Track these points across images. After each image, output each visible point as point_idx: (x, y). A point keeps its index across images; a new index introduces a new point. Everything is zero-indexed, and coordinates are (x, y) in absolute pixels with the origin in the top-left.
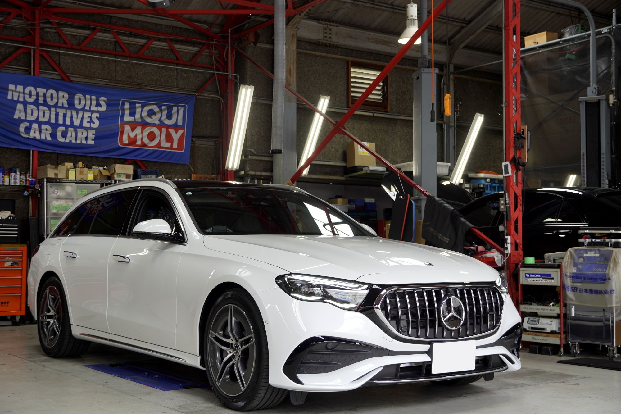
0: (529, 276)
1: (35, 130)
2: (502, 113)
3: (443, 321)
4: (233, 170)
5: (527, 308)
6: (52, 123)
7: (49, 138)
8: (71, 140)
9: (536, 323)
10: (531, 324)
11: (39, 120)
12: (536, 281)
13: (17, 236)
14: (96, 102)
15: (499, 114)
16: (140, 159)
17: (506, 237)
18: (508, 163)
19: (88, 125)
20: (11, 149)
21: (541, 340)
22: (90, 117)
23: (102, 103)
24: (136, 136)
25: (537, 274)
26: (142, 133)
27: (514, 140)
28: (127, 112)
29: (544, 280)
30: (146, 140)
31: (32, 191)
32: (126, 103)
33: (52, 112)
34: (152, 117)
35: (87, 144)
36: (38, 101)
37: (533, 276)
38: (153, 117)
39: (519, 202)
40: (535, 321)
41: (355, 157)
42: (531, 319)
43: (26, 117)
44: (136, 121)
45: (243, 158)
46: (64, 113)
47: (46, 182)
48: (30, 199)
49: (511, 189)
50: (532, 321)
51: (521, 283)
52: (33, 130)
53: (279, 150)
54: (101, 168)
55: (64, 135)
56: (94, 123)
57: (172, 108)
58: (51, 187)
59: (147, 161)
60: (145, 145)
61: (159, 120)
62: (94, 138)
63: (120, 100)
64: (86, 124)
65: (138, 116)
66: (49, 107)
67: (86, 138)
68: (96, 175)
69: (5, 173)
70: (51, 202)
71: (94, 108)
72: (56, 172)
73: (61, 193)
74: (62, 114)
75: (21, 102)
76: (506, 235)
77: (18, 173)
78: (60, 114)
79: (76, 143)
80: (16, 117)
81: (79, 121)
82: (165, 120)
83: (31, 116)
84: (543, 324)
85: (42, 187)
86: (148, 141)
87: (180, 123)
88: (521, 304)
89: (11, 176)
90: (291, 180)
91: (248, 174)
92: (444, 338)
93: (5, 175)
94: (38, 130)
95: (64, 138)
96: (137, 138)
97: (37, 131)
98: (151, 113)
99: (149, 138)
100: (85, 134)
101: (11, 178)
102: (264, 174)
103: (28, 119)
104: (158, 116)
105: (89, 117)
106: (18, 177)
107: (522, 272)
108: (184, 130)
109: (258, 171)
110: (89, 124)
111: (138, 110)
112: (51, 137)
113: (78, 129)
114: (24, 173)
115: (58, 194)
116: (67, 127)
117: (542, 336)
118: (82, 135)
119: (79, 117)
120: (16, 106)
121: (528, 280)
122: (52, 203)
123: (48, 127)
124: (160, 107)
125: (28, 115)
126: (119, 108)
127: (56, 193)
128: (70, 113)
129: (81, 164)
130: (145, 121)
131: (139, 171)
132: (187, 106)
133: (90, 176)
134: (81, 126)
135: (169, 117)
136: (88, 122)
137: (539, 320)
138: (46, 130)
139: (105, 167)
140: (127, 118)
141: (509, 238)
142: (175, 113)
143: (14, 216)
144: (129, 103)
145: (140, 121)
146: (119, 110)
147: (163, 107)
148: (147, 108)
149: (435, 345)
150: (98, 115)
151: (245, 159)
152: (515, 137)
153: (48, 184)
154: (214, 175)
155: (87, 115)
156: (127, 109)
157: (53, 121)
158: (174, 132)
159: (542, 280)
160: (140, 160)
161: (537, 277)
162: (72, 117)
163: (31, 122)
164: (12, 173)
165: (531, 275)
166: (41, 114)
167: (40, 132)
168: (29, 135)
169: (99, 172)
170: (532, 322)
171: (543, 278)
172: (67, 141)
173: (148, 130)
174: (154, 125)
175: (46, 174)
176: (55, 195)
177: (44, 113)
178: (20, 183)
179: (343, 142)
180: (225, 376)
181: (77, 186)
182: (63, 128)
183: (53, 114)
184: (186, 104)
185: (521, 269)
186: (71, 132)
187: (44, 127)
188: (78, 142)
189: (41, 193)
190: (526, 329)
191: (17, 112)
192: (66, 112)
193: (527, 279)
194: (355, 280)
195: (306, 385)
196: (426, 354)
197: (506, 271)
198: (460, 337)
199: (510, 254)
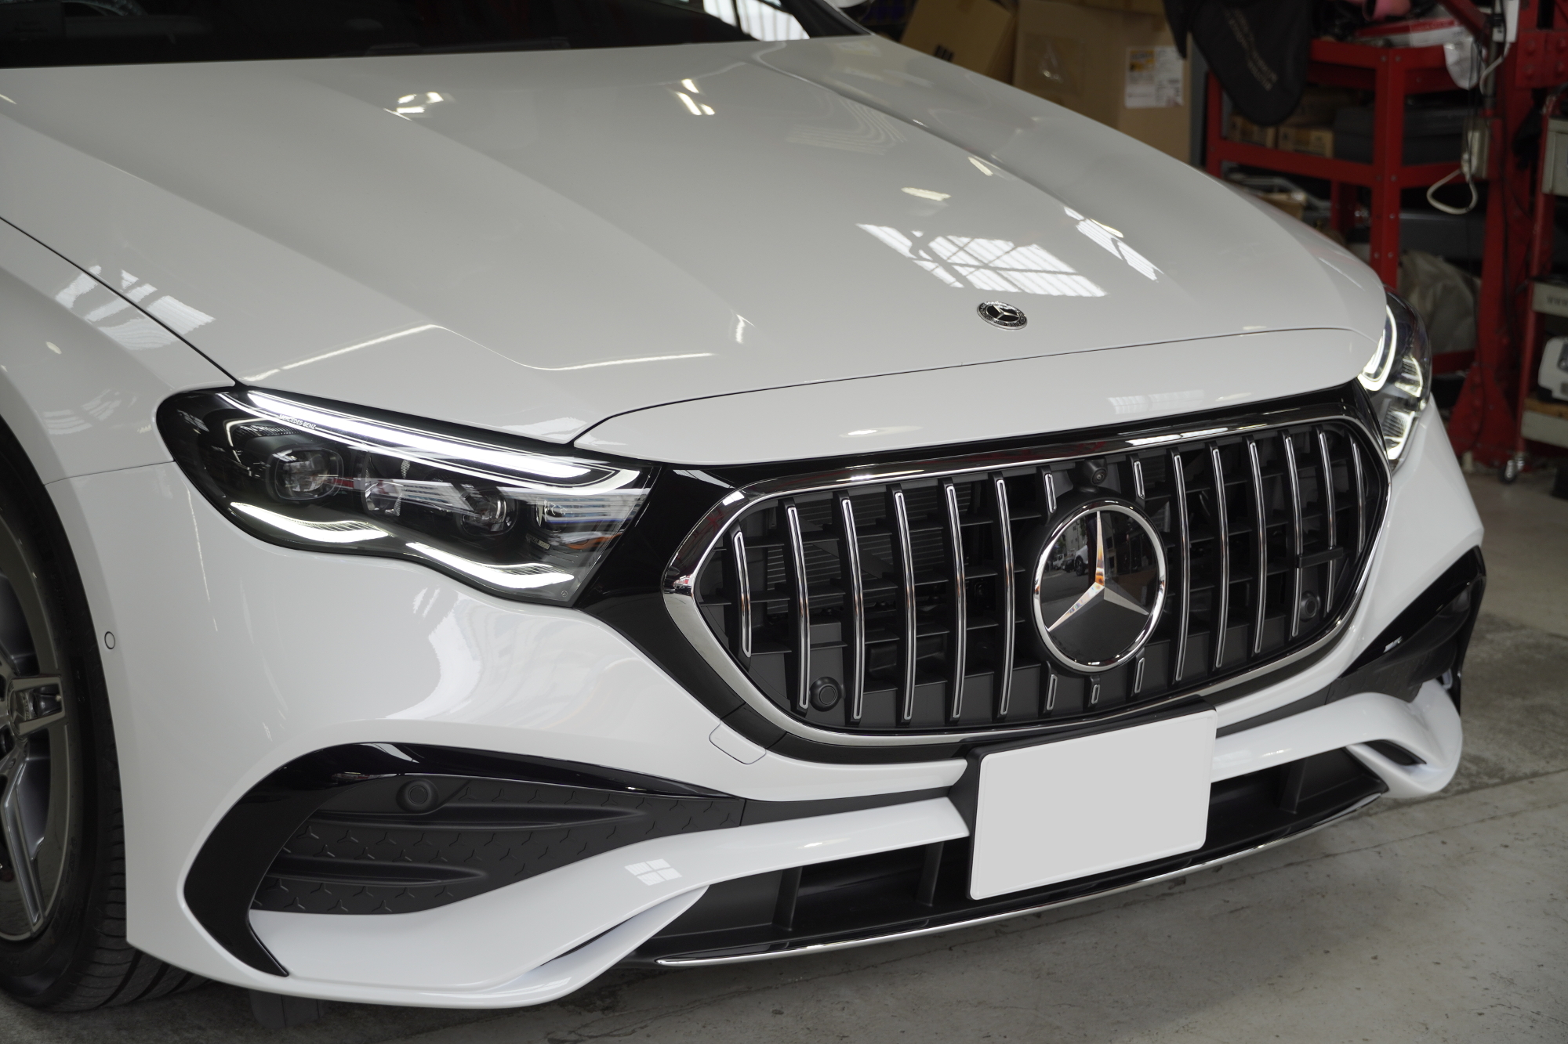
3: (1044, 630)
5: (1565, 303)
51: (1546, 188)
88: (1543, 280)
92: (1044, 717)
107: (1561, 135)
149: (993, 764)
190: (1548, 391)
194: (572, 442)
195: (296, 978)
196: (945, 803)
197: (1488, 123)
198: (1131, 700)
199: (1514, 45)
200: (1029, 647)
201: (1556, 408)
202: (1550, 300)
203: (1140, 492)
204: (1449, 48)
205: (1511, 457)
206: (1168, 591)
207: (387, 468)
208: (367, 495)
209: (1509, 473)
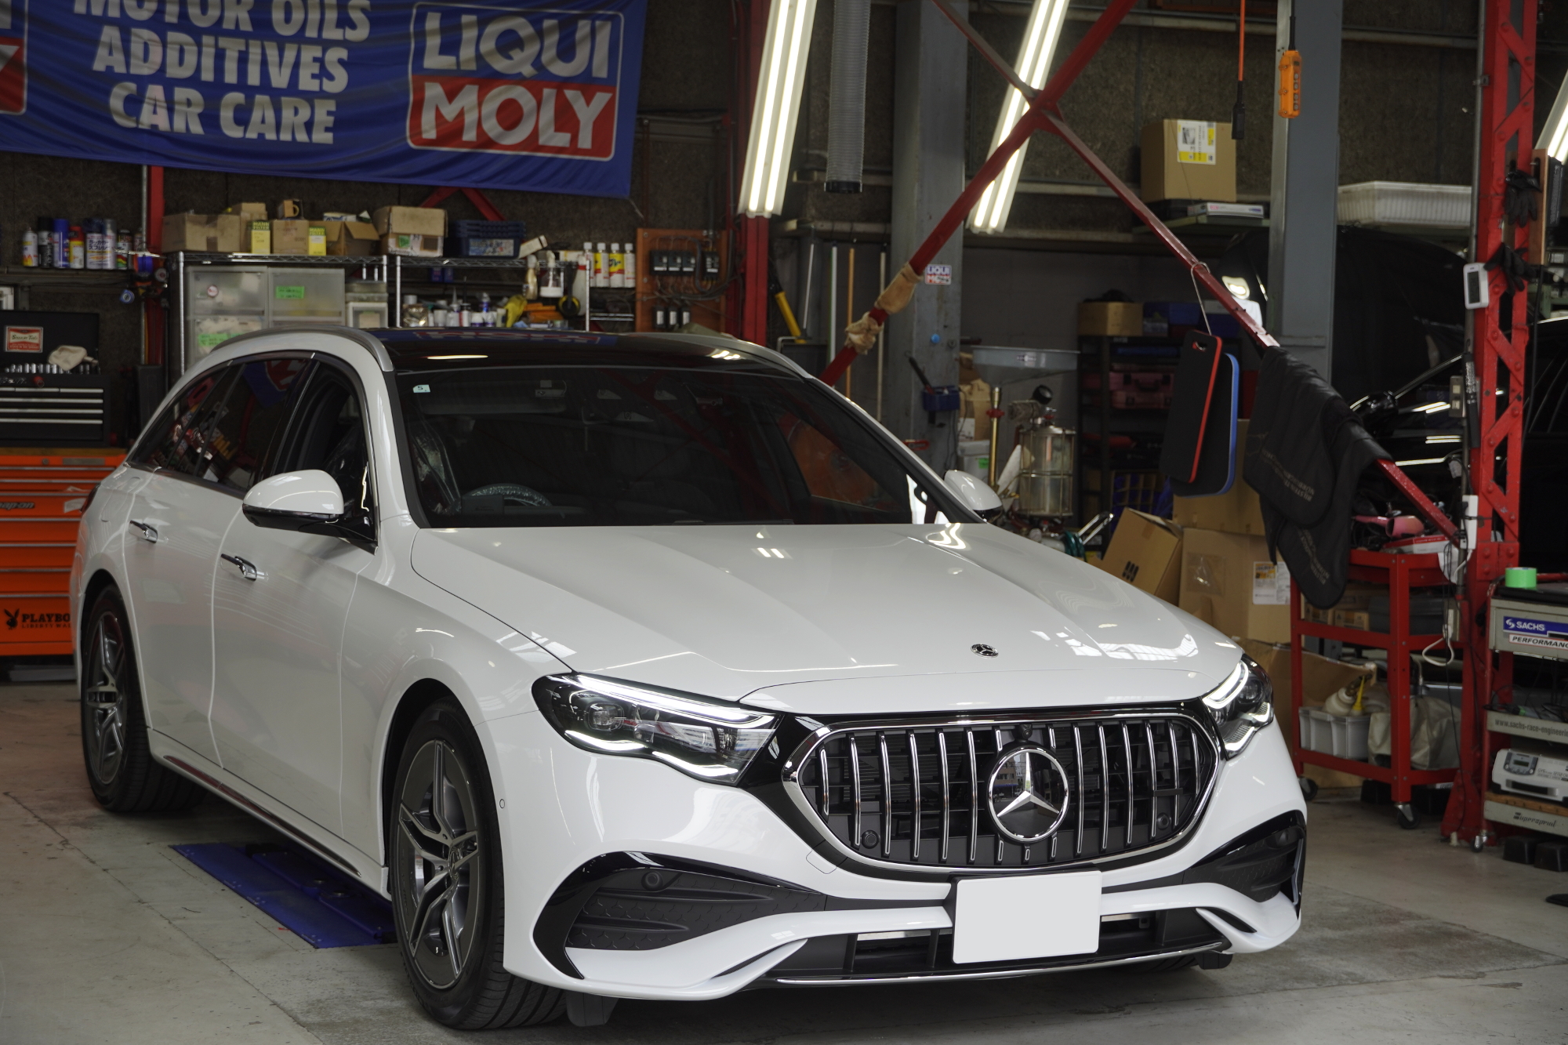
0: (1513, 626)
1: (155, 106)
2: (1472, 106)
3: (996, 817)
4: (762, 217)
5: (1506, 724)
6: (207, 83)
7: (197, 128)
8: (262, 132)
9: (1527, 769)
10: (1515, 773)
11: (168, 76)
12: (1531, 643)
13: (100, 422)
14: (339, 13)
15: (1465, 110)
16: (474, 185)
17: (1465, 498)
18: (1478, 267)
19: (313, 86)
20: (90, 162)
21: (1537, 821)
22: (320, 61)
23: (356, 16)
24: (461, 114)
25: (1537, 622)
26: (480, 104)
27: (1506, 194)
28: (433, 42)
29: (1554, 641)
30: (492, 127)
31: (148, 289)
32: (430, 15)
33: (204, 49)
34: (512, 53)
35: (311, 144)
36: (163, 18)
37: (1526, 626)
38: (517, 54)
39: (1514, 391)
40: (1526, 764)
41: (1166, 171)
42: (1517, 756)
43: (128, 64)
44: (462, 68)
45: (795, 179)
46: (240, 52)
47: (184, 262)
48: (143, 310)
49: (1485, 350)
50: (1517, 763)
51: (1491, 646)
52: (149, 104)
53: (848, 184)
54: (351, 219)
55: (242, 117)
56: (331, 78)
57: (576, 24)
58: (197, 278)
59: (497, 191)
60: (490, 143)
61: (533, 65)
62: (330, 125)
63: (411, 6)
64: (307, 83)
65: (467, 52)
66: (196, 33)
67: (309, 126)
68: (334, 238)
69: (72, 234)
70: (198, 323)
71: (332, 33)
72: (212, 233)
73: (225, 296)
74: (236, 55)
75: (112, 22)
76: (1464, 491)
77: (109, 233)
78: (228, 53)
79: (278, 142)
80: (99, 66)
81: (287, 72)
82: (551, 61)
83: (141, 63)
84: (1547, 776)
85: (173, 277)
86: (500, 129)
87: (601, 71)
88: (1492, 709)
89: (88, 241)
90: (912, 263)
91: (810, 229)
92: (997, 865)
93: (71, 239)
94: (165, 105)
95: (242, 128)
96: (463, 121)
97: (161, 107)
98: (508, 43)
99: (500, 122)
100: (305, 114)
101: (88, 248)
102: (860, 227)
103: (133, 71)
104: (532, 50)
105: (315, 60)
106: (109, 243)
107: (1499, 610)
108: (613, 91)
109: (843, 220)
110: (317, 82)
111: (469, 34)
112: (203, 125)
113: (284, 99)
114: (126, 231)
115: (219, 299)
116: (250, 92)
117: (1540, 810)
118: (294, 115)
119: (285, 60)
120: (99, 32)
121: (1512, 637)
122: (201, 326)
123: (194, 95)
124: (536, 23)
125: (133, 61)
126: (408, 29)
127: (213, 297)
128: (259, 51)
129: (288, 207)
130: (489, 66)
131: (464, 227)
132: (621, 15)
133: (317, 245)
134: (293, 89)
135: (566, 52)
136: (314, 76)
137: (1536, 761)
138: (189, 103)
139: (365, 215)
140: (434, 60)
141: (1473, 503)
142: (583, 39)
143: (96, 362)
144: (438, 15)
145: (473, 67)
146: (408, 36)
147: (547, 23)
148: (494, 29)
149: (962, 884)
150: (343, 54)
151: (801, 182)
152: (1508, 185)
153: (190, 269)
154: (707, 229)
155: (309, 53)
156: (433, 32)
157: (208, 76)
158: (582, 101)
159: (1549, 641)
160: (476, 190)
161: (1536, 631)
162: (264, 63)
163: (142, 82)
164: (91, 232)
165: (1520, 625)
166: (173, 55)
167: (171, 110)
168: (138, 121)
169: (343, 231)
170: (1517, 767)
171: (1552, 636)
172: (252, 135)
173: (498, 95)
174: (518, 79)
175: (183, 240)
176: (209, 303)
177: (182, 51)
178: (116, 263)
179: (1133, 119)
180: (427, 931)
181: (275, 275)
182: (237, 97)
183: (209, 53)
184: (620, 10)
185: (1494, 603)
186: (262, 110)
187: (180, 94)
188: (285, 136)
189: (172, 293)
190: (1498, 786)
191: (102, 52)
192: (247, 46)
193: (1507, 636)
194: (739, 701)
195: (589, 980)
196: (941, 908)
197: (1459, 604)
198: (1051, 861)
199: (1475, 551)
200: (987, 826)
201: (1504, 798)
202: (1497, 723)
203: (1053, 744)
204: (1441, 556)
205: (1479, 833)
206: (1071, 800)
207: (647, 714)
208: (636, 730)
209: (1477, 845)
